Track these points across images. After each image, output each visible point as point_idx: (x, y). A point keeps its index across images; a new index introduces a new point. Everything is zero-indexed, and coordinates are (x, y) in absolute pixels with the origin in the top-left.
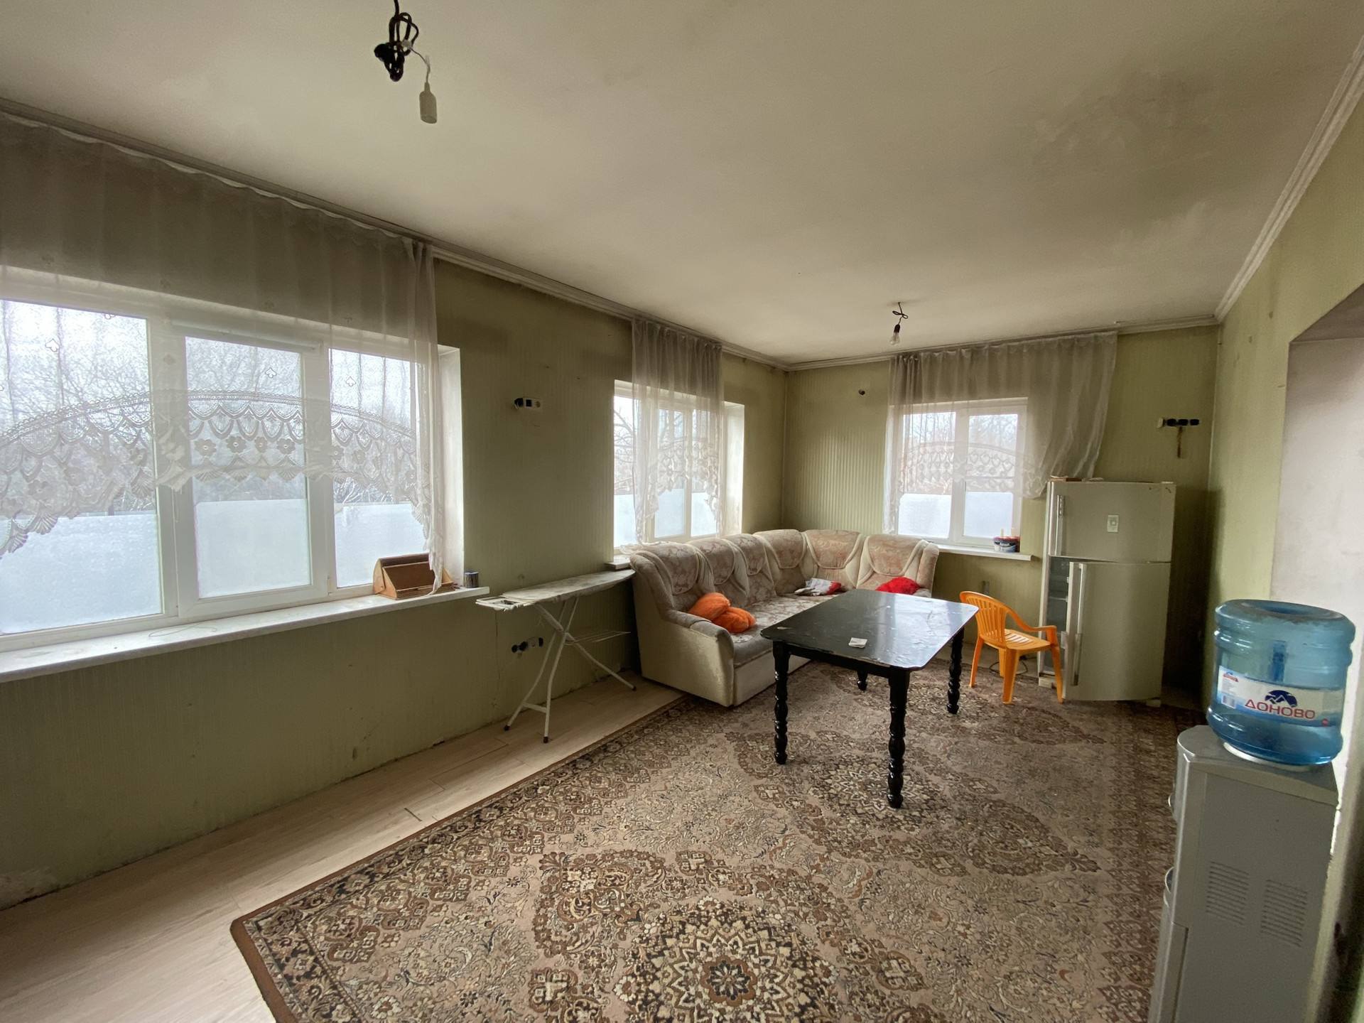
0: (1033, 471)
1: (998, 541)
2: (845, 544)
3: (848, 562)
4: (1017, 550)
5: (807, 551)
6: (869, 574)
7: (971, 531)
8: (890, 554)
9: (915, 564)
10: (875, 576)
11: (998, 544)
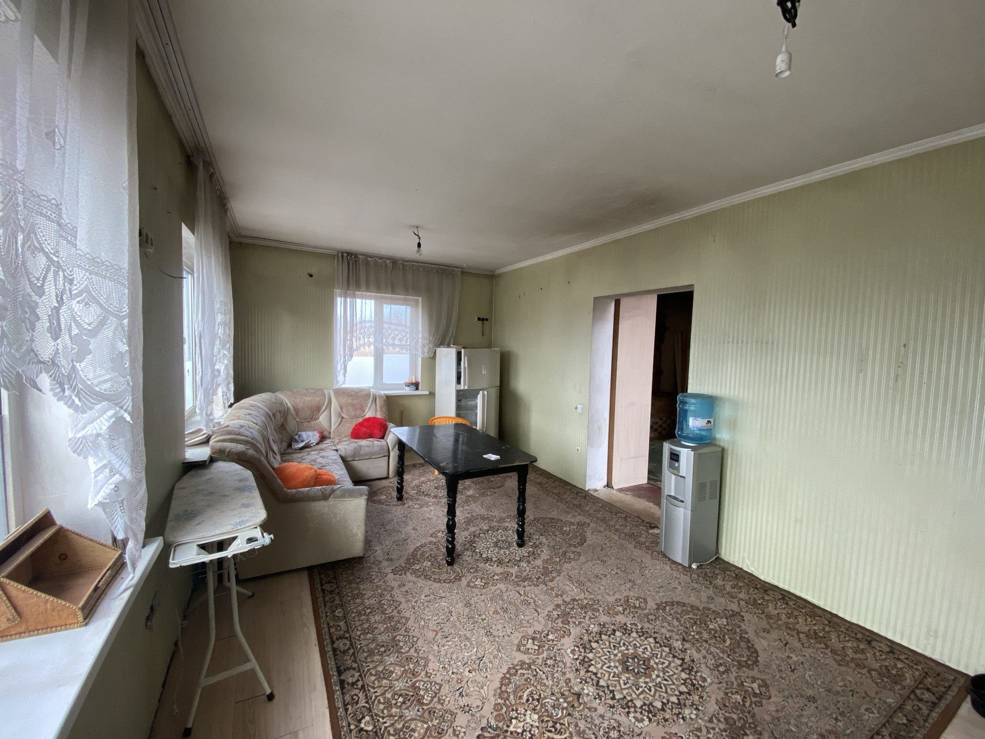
0: (428, 342)
1: (408, 385)
2: (319, 399)
3: (322, 413)
4: (417, 389)
5: (288, 409)
6: (340, 420)
7: (387, 380)
8: (355, 401)
9: (374, 406)
10: (344, 420)
11: (409, 386)
